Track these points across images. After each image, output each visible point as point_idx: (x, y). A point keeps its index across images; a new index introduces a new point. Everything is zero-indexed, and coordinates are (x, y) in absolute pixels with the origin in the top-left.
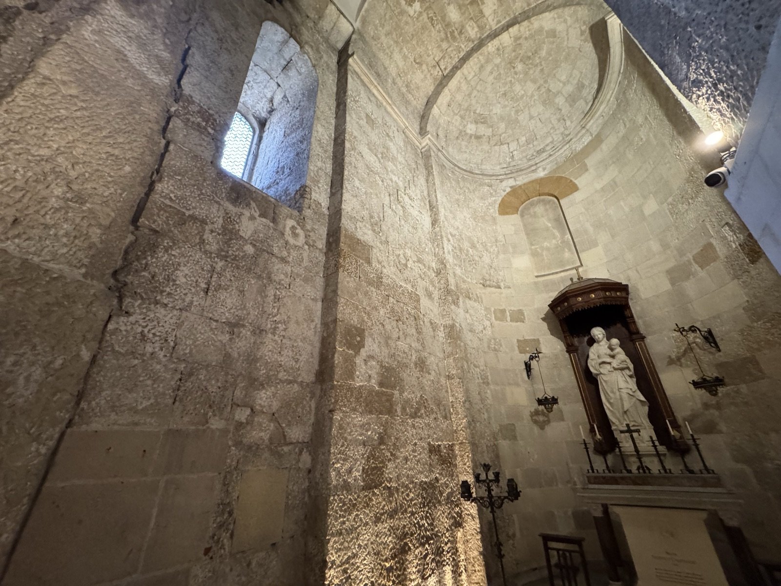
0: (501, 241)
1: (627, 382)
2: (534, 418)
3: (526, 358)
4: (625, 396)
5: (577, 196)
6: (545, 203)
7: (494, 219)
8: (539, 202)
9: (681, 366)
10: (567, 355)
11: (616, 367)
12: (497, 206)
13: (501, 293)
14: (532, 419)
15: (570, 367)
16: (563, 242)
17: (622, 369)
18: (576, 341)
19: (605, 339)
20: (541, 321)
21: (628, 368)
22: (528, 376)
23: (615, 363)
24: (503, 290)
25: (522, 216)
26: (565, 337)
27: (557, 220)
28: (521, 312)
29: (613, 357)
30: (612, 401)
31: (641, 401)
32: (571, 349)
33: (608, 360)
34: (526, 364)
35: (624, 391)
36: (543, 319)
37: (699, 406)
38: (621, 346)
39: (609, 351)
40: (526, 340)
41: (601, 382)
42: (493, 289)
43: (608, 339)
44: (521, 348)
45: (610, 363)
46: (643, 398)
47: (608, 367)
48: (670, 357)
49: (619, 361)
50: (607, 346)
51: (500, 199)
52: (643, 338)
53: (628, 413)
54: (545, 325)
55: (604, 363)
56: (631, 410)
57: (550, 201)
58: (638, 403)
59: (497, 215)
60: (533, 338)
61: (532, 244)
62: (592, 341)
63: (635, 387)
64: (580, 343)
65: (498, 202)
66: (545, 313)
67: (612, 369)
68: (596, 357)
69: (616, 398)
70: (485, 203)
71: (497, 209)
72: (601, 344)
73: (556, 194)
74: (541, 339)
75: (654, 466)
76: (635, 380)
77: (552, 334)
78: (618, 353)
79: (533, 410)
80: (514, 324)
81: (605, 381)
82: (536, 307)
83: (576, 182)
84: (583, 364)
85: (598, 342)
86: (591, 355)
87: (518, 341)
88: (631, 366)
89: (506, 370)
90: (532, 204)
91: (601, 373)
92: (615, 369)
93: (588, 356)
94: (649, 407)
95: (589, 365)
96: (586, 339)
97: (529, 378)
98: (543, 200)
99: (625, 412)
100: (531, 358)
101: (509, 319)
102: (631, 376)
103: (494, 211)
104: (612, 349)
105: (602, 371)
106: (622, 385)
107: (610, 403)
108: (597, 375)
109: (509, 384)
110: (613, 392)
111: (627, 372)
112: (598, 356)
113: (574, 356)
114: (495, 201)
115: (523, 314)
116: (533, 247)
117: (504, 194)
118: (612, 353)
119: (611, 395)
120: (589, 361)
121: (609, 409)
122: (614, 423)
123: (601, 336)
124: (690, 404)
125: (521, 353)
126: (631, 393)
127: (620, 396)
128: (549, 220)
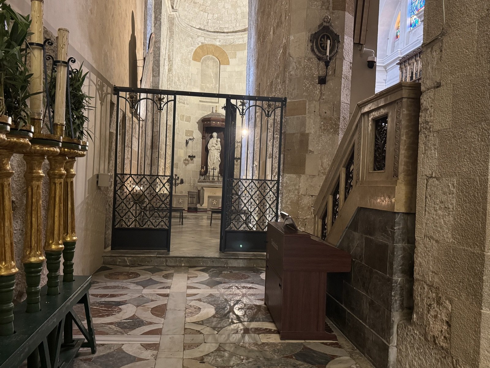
0: (190, 77)
1: (218, 154)
3: (188, 138)
4: (215, 158)
5: (228, 68)
6: (215, 62)
7: (190, 62)
8: (212, 58)
10: (201, 139)
12: (192, 54)
13: (184, 107)
14: (184, 162)
15: (201, 144)
16: (215, 87)
18: (206, 135)
22: (186, 146)
23: (216, 147)
24: (186, 105)
25: (202, 64)
26: (203, 132)
27: (216, 74)
28: (190, 117)
29: (216, 145)
32: (203, 137)
33: (215, 145)
34: (186, 141)
36: (197, 123)
38: (220, 142)
39: (216, 142)
40: (189, 131)
41: (210, 152)
42: (182, 104)
43: (217, 138)
44: (186, 134)
46: (220, 160)
47: (214, 148)
49: (218, 147)
50: (216, 140)
51: (195, 49)
53: (214, 164)
54: (197, 125)
55: (213, 146)
56: (216, 163)
57: (216, 61)
58: (218, 161)
59: (191, 60)
60: (191, 130)
61: (202, 83)
62: (212, 137)
63: (219, 156)
64: (208, 136)
65: (194, 51)
66: (199, 120)
69: (213, 159)
70: (187, 50)
71: (192, 55)
73: (220, 60)
74: (194, 131)
75: (216, 179)
76: (220, 153)
77: (199, 130)
78: (219, 144)
80: (186, 122)
83: (230, 60)
85: (214, 138)
86: (210, 142)
87: (186, 130)
88: (220, 149)
90: (208, 58)
91: (211, 150)
92: (216, 149)
93: (208, 142)
94: (220, 163)
95: (208, 146)
98: (214, 59)
100: (190, 139)
101: (185, 120)
102: (219, 152)
103: (190, 56)
104: (217, 142)
106: (216, 155)
107: (210, 160)
108: (209, 150)
110: (212, 156)
112: (212, 143)
113: (204, 140)
114: (192, 49)
115: (190, 119)
116: (202, 84)
117: (197, 46)
119: (212, 157)
120: (209, 144)
121: (209, 162)
122: (209, 166)
123: (215, 136)
125: (186, 136)
126: (218, 158)
128: (213, 72)
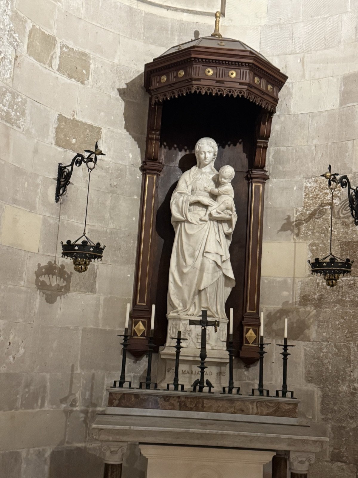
1: (220, 243)
2: (42, 278)
4: (209, 265)
9: (298, 235)
10: (139, 175)
11: (215, 214)
14: (37, 280)
15: (137, 198)
17: (220, 221)
18: (163, 154)
19: (212, 164)
20: (115, 94)
21: (229, 222)
22: (58, 195)
23: (215, 208)
26: (149, 140)
28: (84, 59)
29: (214, 196)
30: (185, 270)
31: (226, 277)
32: (150, 165)
33: (206, 200)
34: (61, 169)
35: (211, 257)
36: (122, 93)
37: (297, 298)
39: (211, 186)
40: (75, 123)
41: (180, 234)
44: (62, 136)
45: (206, 207)
46: (231, 275)
47: (201, 212)
49: (223, 207)
50: (212, 176)
52: (266, 178)
53: (203, 293)
54: (120, 105)
55: (198, 203)
56: (209, 290)
58: (222, 279)
60: (89, 122)
63: (227, 255)
64: (170, 159)
66: (128, 81)
67: (207, 218)
68: (188, 191)
69: (193, 267)
72: (204, 170)
74: (104, 131)
76: (229, 242)
77: (127, 128)
78: (226, 193)
79: (44, 263)
80: (64, 79)
81: (189, 236)
82: (116, 61)
84: (161, 198)
85: (201, 165)
86: (182, 186)
87: (61, 118)
88: (234, 219)
89: (18, 171)
91: (187, 221)
92: (211, 218)
93: (175, 186)
94: (233, 290)
95: (173, 201)
96: (181, 155)
97: (57, 200)
99: (200, 292)
100: (78, 160)
101: (56, 63)
102: (227, 236)
105: (190, 217)
106: (212, 247)
108: (179, 222)
109: (15, 201)
110: (192, 256)
111: (225, 226)
112: (192, 190)
113: (151, 179)
115: (87, 67)
118: (216, 191)
119: (189, 261)
122: (174, 307)
123: (210, 156)
124: (285, 293)
125: (58, 144)
126: (219, 263)
127: (202, 265)
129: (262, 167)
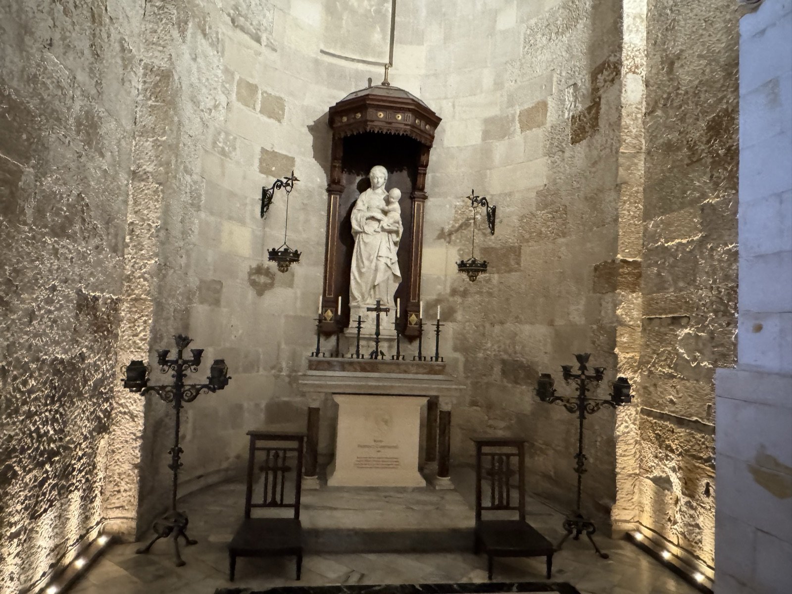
1: (390, 249)
2: (253, 277)
4: (382, 266)
9: (449, 242)
10: (325, 196)
11: (386, 227)
14: (250, 279)
15: (324, 213)
17: (390, 232)
18: (345, 178)
19: (384, 187)
21: (397, 232)
22: (262, 213)
23: (386, 222)
26: (332, 168)
28: (280, 102)
29: (385, 213)
30: (363, 270)
31: (395, 275)
32: (334, 187)
33: (379, 216)
34: (265, 192)
35: (383, 260)
36: (310, 128)
37: (448, 291)
39: (383, 204)
40: (275, 154)
41: (359, 242)
43: (388, 188)
44: (264, 165)
45: (379, 221)
46: (398, 273)
47: (375, 225)
48: (443, 229)
49: (392, 221)
50: (383, 197)
52: (425, 198)
53: (377, 287)
54: (309, 140)
55: (373, 218)
56: (382, 285)
58: (392, 277)
60: (285, 153)
62: (366, 185)
63: (395, 259)
64: (350, 182)
66: (315, 119)
67: (379, 230)
68: (365, 208)
69: (369, 268)
72: (377, 191)
74: (297, 160)
76: (397, 248)
77: (315, 157)
78: (394, 210)
79: (254, 266)
80: (265, 119)
81: (365, 244)
82: (306, 103)
84: (344, 214)
85: (375, 188)
86: (360, 204)
87: (263, 151)
88: (400, 231)
91: (364, 232)
92: (383, 230)
94: (400, 285)
95: (353, 216)
96: (358, 179)
97: (262, 216)
99: (374, 286)
100: (278, 185)
101: (259, 106)
102: (395, 244)
104: (388, 203)
105: (366, 229)
106: (384, 252)
107: (361, 273)
108: (357, 233)
110: (368, 259)
111: (394, 236)
112: (368, 208)
113: (335, 199)
115: (283, 109)
118: (386, 208)
119: (366, 263)
120: (354, 212)
121: (355, 278)
122: (355, 299)
123: (381, 181)
124: (439, 287)
125: (261, 172)
126: (389, 265)
127: (376, 266)
129: (422, 189)
